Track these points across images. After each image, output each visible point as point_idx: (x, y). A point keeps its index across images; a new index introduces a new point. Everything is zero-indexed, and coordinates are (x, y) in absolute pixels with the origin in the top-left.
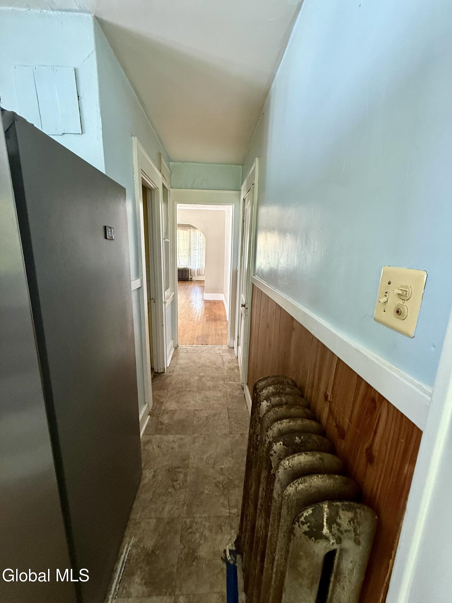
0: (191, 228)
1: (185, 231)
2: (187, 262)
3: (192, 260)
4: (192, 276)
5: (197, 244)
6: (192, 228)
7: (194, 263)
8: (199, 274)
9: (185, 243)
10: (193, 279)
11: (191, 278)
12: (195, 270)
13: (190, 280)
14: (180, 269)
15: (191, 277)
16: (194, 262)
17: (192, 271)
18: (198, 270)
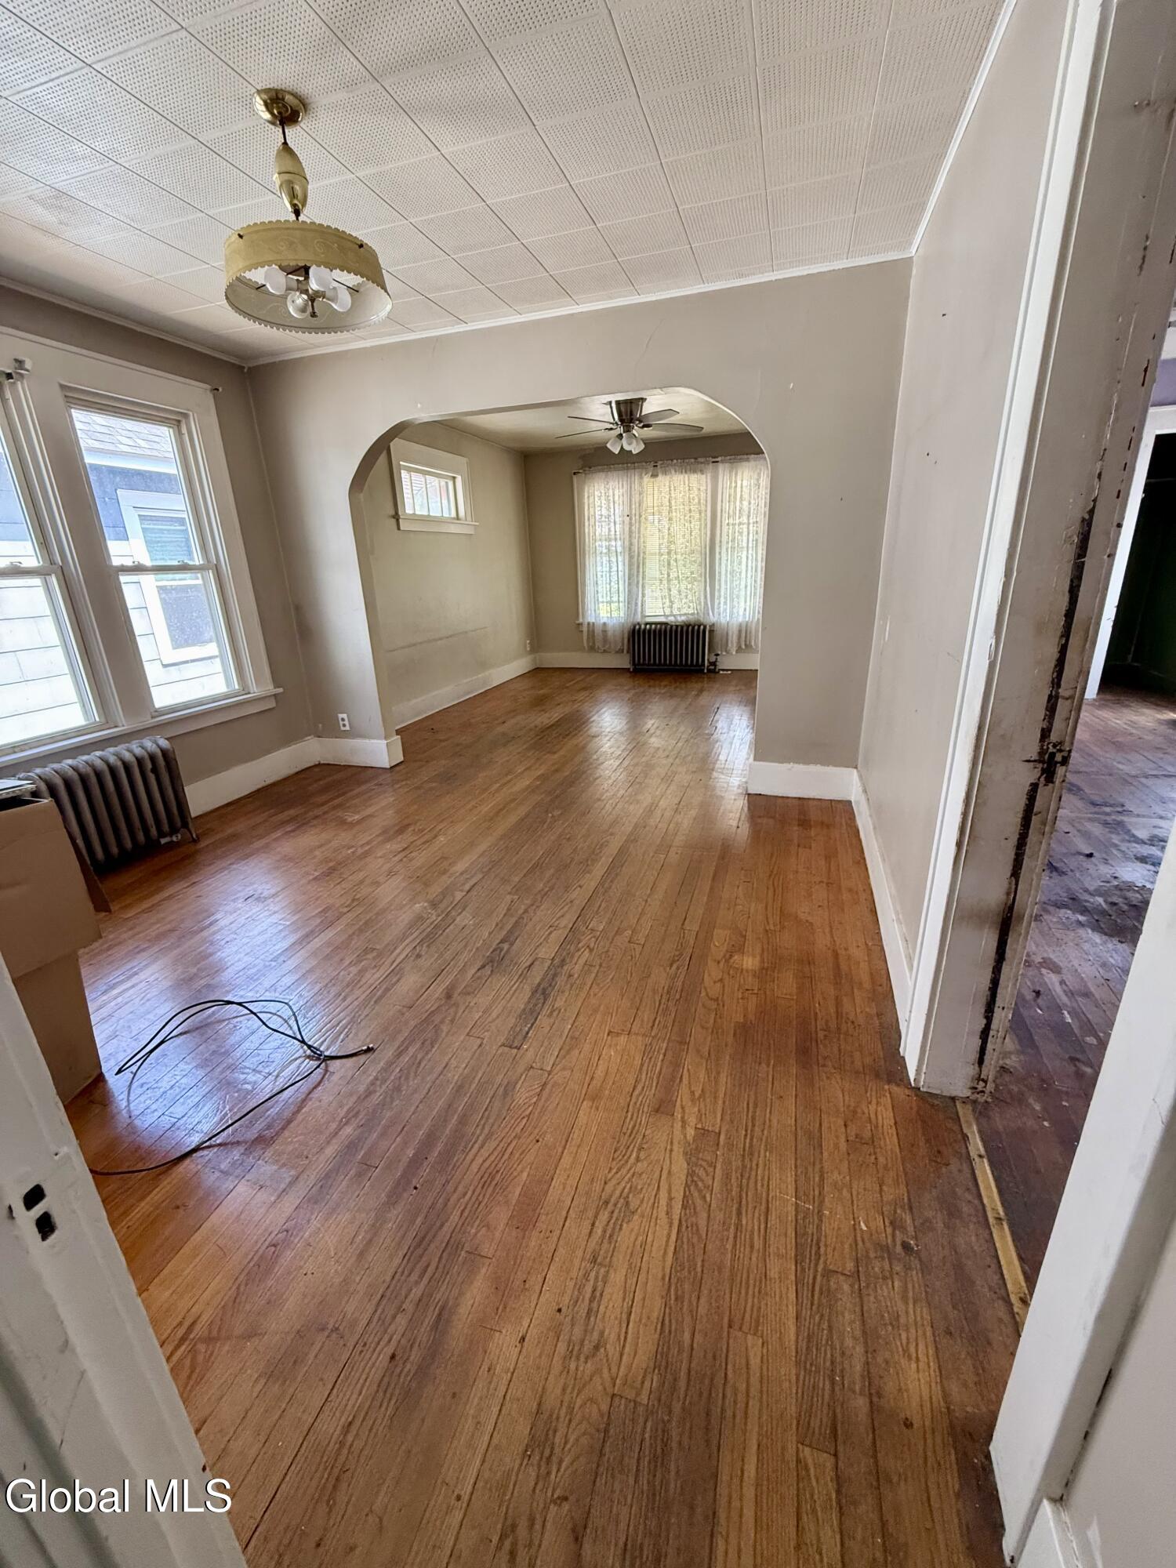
0: (719, 459)
1: (694, 477)
2: (699, 598)
3: (719, 590)
4: (717, 655)
5: (740, 524)
6: (722, 462)
7: (725, 603)
8: (743, 647)
9: (695, 524)
10: (720, 666)
11: (714, 664)
12: (730, 633)
13: (709, 671)
14: (672, 626)
15: (713, 659)
16: (726, 598)
17: (717, 639)
18: (740, 631)
